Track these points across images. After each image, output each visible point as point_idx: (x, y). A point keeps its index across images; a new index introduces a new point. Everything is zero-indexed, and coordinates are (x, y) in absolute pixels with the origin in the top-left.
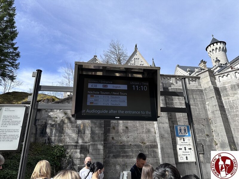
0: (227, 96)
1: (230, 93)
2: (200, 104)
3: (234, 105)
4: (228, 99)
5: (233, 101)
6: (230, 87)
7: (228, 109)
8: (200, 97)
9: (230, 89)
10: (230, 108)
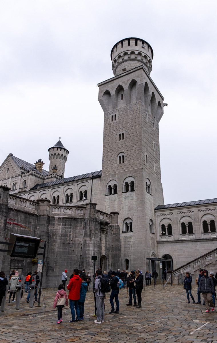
0: (53, 225)
1: (56, 223)
2: (33, 228)
3: (55, 233)
4: (53, 227)
5: (56, 230)
6: (57, 218)
7: (51, 235)
8: (34, 222)
9: (57, 220)
10: (52, 235)
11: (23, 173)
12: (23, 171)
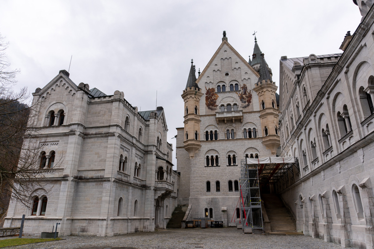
11: (298, 76)
12: (298, 72)
